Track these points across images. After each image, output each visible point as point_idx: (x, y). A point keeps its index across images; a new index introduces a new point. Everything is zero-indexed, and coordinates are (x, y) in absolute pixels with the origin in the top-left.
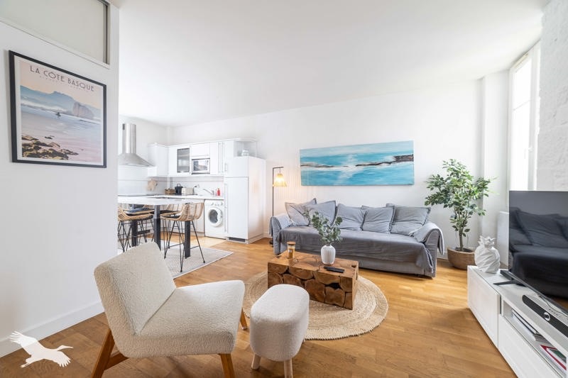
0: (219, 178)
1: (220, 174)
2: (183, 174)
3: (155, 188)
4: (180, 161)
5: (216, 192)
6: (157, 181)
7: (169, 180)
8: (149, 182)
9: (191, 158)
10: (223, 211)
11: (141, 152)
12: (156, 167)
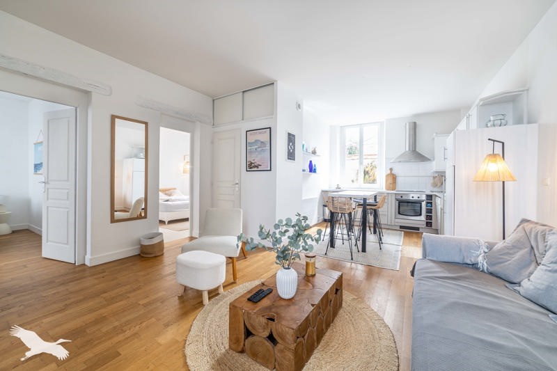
11: (422, 148)
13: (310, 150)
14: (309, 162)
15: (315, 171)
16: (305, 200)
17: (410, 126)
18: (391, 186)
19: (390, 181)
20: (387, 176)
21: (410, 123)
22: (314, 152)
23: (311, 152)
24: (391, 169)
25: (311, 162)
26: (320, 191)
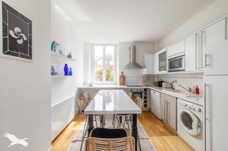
0: (198, 75)
1: (197, 71)
2: (163, 72)
3: (147, 81)
4: (160, 62)
5: (194, 89)
6: (148, 78)
7: (156, 76)
8: (144, 78)
9: (168, 58)
10: (202, 120)
11: (139, 61)
12: (146, 69)
13: (66, 54)
14: (64, 66)
15: (71, 74)
16: (54, 106)
17: (133, 47)
18: (123, 83)
19: (122, 80)
20: (120, 77)
21: (132, 46)
22: (70, 56)
23: (66, 55)
24: (122, 73)
25: (66, 65)
26: (77, 89)
